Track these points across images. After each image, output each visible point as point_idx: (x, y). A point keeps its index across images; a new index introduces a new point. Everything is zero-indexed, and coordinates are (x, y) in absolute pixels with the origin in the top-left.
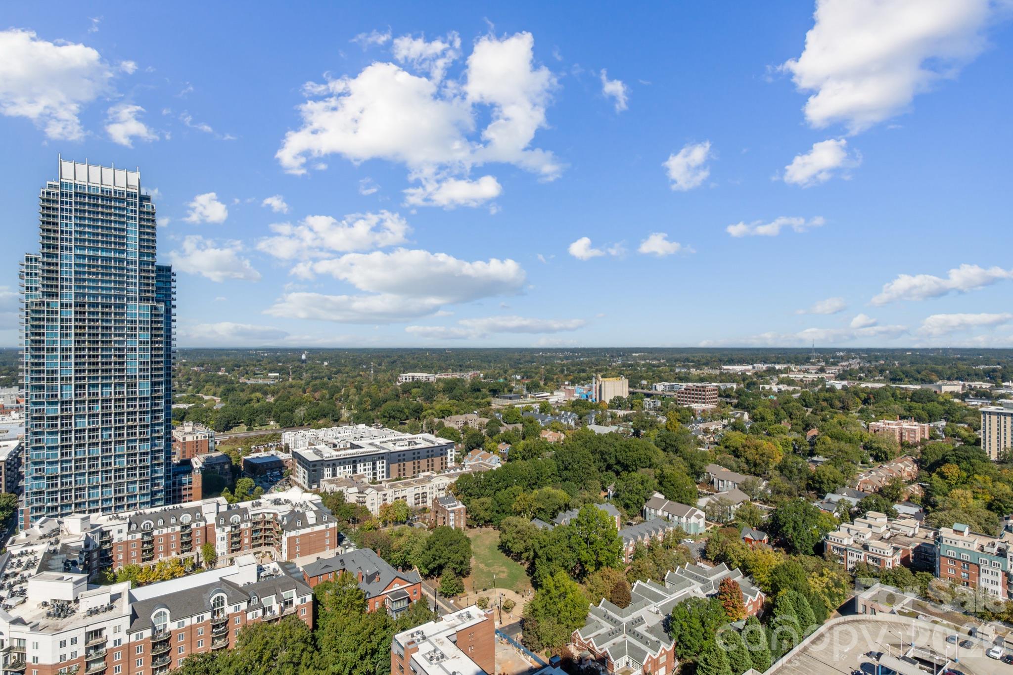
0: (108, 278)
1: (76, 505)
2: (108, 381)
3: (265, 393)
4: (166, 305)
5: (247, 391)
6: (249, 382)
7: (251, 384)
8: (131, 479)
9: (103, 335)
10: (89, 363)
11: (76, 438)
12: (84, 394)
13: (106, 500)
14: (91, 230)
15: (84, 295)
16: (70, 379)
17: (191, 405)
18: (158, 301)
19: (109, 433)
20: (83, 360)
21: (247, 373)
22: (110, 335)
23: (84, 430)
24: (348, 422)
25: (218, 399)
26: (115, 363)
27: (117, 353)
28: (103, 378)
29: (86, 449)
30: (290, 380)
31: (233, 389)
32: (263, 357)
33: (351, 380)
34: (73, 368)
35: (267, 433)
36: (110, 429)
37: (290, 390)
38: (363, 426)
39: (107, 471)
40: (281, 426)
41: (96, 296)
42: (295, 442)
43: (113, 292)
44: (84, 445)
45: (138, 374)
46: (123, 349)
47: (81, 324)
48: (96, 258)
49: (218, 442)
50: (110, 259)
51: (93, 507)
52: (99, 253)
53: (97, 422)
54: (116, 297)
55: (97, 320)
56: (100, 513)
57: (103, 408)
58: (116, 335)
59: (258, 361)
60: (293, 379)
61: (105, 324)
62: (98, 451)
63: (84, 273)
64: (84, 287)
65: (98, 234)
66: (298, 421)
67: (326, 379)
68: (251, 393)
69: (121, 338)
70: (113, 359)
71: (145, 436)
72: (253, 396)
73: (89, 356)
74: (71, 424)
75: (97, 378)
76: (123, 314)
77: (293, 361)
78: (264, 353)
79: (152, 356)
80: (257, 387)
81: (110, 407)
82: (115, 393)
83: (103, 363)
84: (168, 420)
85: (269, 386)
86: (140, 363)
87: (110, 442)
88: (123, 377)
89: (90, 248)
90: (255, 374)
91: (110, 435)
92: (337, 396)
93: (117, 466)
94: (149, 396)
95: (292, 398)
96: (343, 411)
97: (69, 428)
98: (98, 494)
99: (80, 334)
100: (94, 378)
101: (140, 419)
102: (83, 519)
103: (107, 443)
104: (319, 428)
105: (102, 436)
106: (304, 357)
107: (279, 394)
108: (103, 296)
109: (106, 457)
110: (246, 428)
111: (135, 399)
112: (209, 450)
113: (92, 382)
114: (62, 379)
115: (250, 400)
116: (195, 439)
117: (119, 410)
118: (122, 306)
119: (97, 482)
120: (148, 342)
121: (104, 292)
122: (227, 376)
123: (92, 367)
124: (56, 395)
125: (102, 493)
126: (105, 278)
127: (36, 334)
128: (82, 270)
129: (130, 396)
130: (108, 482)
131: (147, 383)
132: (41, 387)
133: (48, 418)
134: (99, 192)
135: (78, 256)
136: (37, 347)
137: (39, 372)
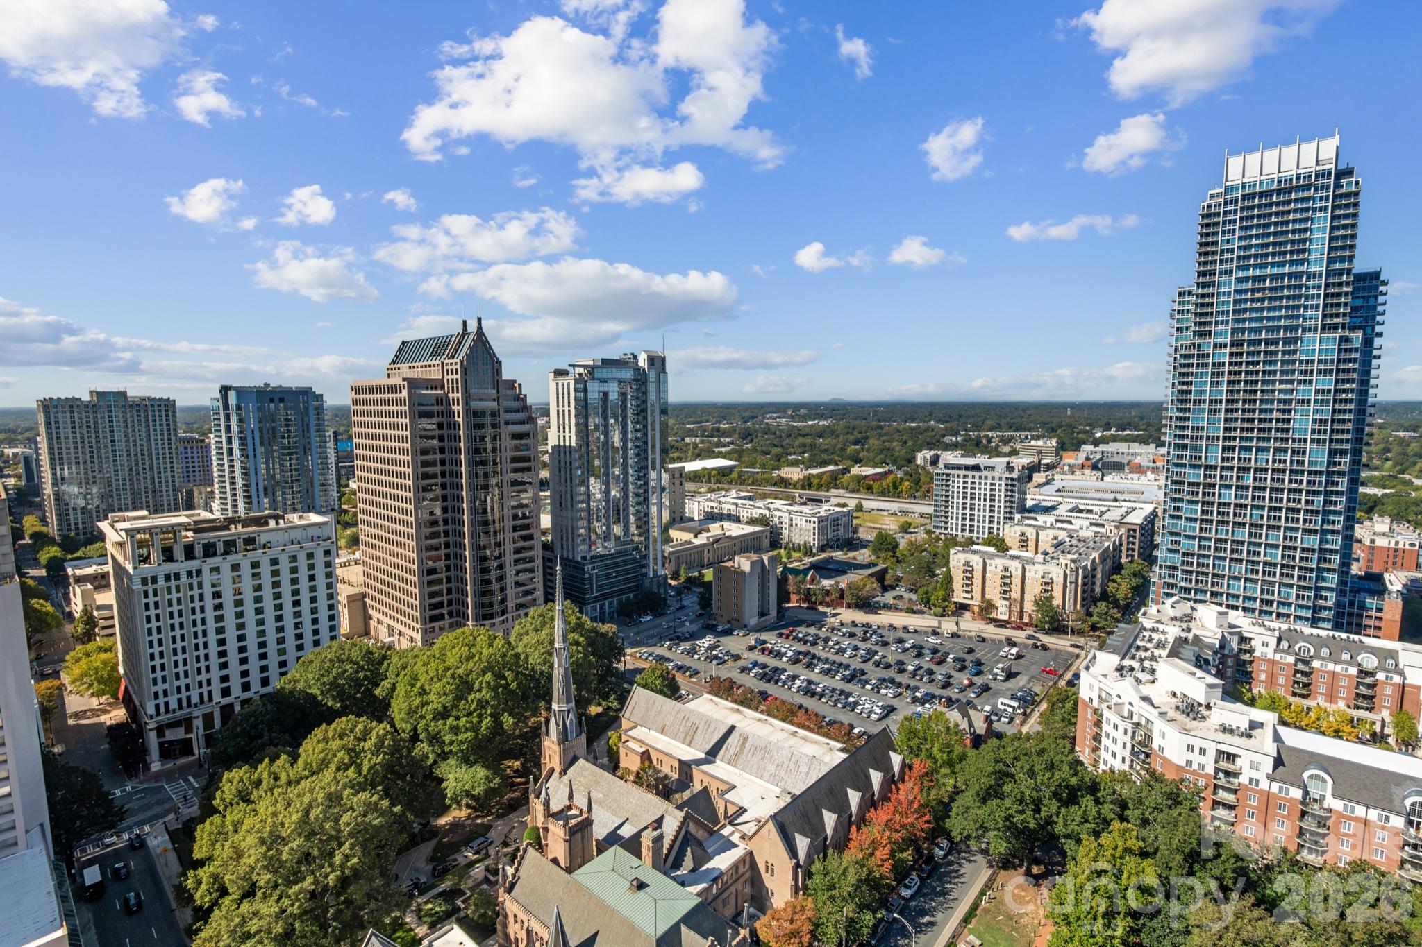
0: (1278, 303)
1: (1212, 593)
2: (1265, 445)
4: (1365, 334)
8: (1285, 581)
9: (1263, 382)
10: (1243, 420)
11: (1219, 513)
12: (1233, 458)
13: (1250, 599)
14: (1260, 241)
15: (1243, 330)
16: (1218, 438)
18: (1353, 329)
19: (1260, 512)
20: (1235, 415)
22: (1274, 382)
23: (1229, 505)
26: (1278, 420)
27: (1282, 406)
28: (1259, 439)
29: (1230, 528)
34: (1222, 425)
36: (1263, 508)
39: (1253, 562)
41: (1259, 330)
43: (1282, 322)
44: (1227, 523)
45: (1309, 437)
46: (1290, 401)
47: (1236, 368)
48: (1262, 279)
50: (1282, 276)
51: (1232, 602)
52: (1268, 270)
53: (1247, 497)
54: (1286, 328)
55: (1258, 363)
56: (1240, 613)
57: (1255, 479)
58: (1281, 382)
61: (1267, 368)
62: (1244, 534)
63: (1246, 301)
64: (1244, 320)
65: (1267, 245)
69: (1289, 386)
70: (1275, 415)
71: (1314, 526)
73: (1244, 410)
74: (1214, 494)
75: (1251, 439)
76: (1295, 352)
79: (1334, 411)
81: (1266, 479)
82: (1274, 461)
83: (1260, 420)
84: (1351, 509)
86: (1314, 421)
87: (1261, 526)
88: (1287, 440)
89: (1255, 266)
91: (1262, 517)
93: (1268, 559)
94: (1324, 469)
97: (1211, 499)
98: (1239, 587)
99: (1234, 382)
100: (1247, 439)
101: (1307, 502)
102: (1220, 613)
103: (1256, 525)
105: (1251, 515)
108: (1268, 329)
109: (1255, 544)
111: (1302, 472)
113: (1244, 444)
114: (1208, 438)
116: (1393, 546)
117: (1277, 485)
118: (1295, 340)
119: (1239, 573)
121: (1271, 324)
123: (1246, 425)
124: (1200, 458)
125: (1245, 588)
126: (1274, 304)
127: (1183, 383)
128: (1243, 297)
129: (1295, 467)
130: (1254, 576)
131: (1323, 451)
132: (1184, 447)
133: (1189, 484)
134: (1275, 186)
135: (1239, 280)
136: (1183, 398)
137: (1184, 428)
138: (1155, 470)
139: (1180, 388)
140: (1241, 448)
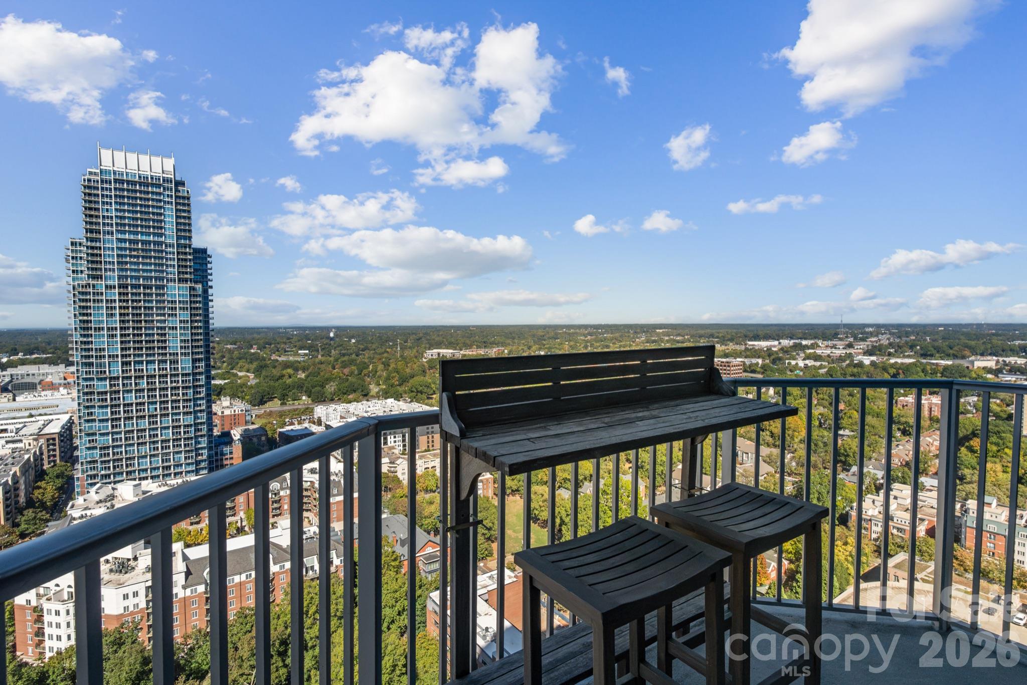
0: (148, 261)
1: (127, 473)
2: (152, 358)
3: (296, 370)
4: (203, 286)
5: (279, 368)
6: (280, 359)
7: (283, 361)
8: (177, 449)
9: (145, 315)
10: (134, 342)
11: (125, 412)
12: (130, 370)
13: (155, 469)
14: (130, 215)
15: (126, 277)
16: (117, 356)
17: (226, 381)
18: (196, 282)
19: (154, 406)
20: (128, 339)
21: (278, 351)
22: (152, 315)
23: (132, 404)
24: (377, 397)
25: (252, 376)
26: (158, 341)
27: (160, 332)
28: (147, 355)
29: (135, 421)
30: (320, 356)
31: (266, 366)
32: (293, 335)
33: (378, 356)
34: (119, 346)
35: (300, 407)
36: (156, 403)
37: (320, 366)
38: (392, 400)
39: (154, 442)
40: (313, 401)
41: (138, 278)
42: (327, 415)
43: (153, 274)
44: (132, 418)
45: (179, 352)
46: (164, 328)
47: (125, 304)
48: (136, 242)
49: (254, 416)
50: (149, 242)
51: (143, 475)
52: (139, 237)
53: (144, 396)
54: (156, 278)
55: (140, 301)
56: (150, 481)
57: (148, 383)
58: (157, 315)
59: (289, 339)
60: (322, 356)
61: (147, 305)
62: (145, 424)
63: (126, 256)
64: (126, 270)
65: (137, 219)
66: (329, 396)
67: (354, 356)
68: (283, 370)
69: (163, 318)
70: (156, 337)
71: (188, 410)
72: (284, 372)
73: (134, 335)
74: (119, 398)
75: (142, 355)
76: (163, 295)
77: (322, 339)
78: (293, 331)
79: (192, 334)
80: (288, 364)
81: (155, 382)
82: (159, 369)
83: (146, 342)
84: (208, 395)
85: (299, 362)
86: (181, 341)
87: (156, 415)
88: (166, 354)
89: (130, 232)
90: (286, 351)
91: (156, 409)
92: (365, 371)
93: (164, 437)
94: (191, 372)
95: (322, 374)
96: (371, 387)
97: (117, 402)
98: (146, 463)
99: (124, 314)
100: (139, 355)
101: (183, 394)
102: (135, 486)
103: (153, 416)
104: (350, 402)
105: (148, 409)
106: (332, 335)
107: (310, 371)
108: (145, 278)
109: (154, 429)
110: (280, 402)
111: (178, 375)
112: (247, 423)
113: (137, 359)
114: (109, 356)
115: (282, 376)
116: (233, 413)
117: (163, 386)
118: (163, 287)
119: (145, 452)
120: (187, 321)
121: (145, 274)
122: (259, 354)
123: (137, 345)
124: (105, 372)
125: (151, 462)
126: (145, 261)
127: (84, 315)
128: (123, 253)
129: (173, 372)
130: (156, 452)
131: (189, 360)
132: (91, 364)
133: (98, 393)
134: (137, 179)
135: (120, 240)
136: (85, 326)
137: (88, 350)
138: (67, 385)
139: (81, 318)
140: (135, 362)
